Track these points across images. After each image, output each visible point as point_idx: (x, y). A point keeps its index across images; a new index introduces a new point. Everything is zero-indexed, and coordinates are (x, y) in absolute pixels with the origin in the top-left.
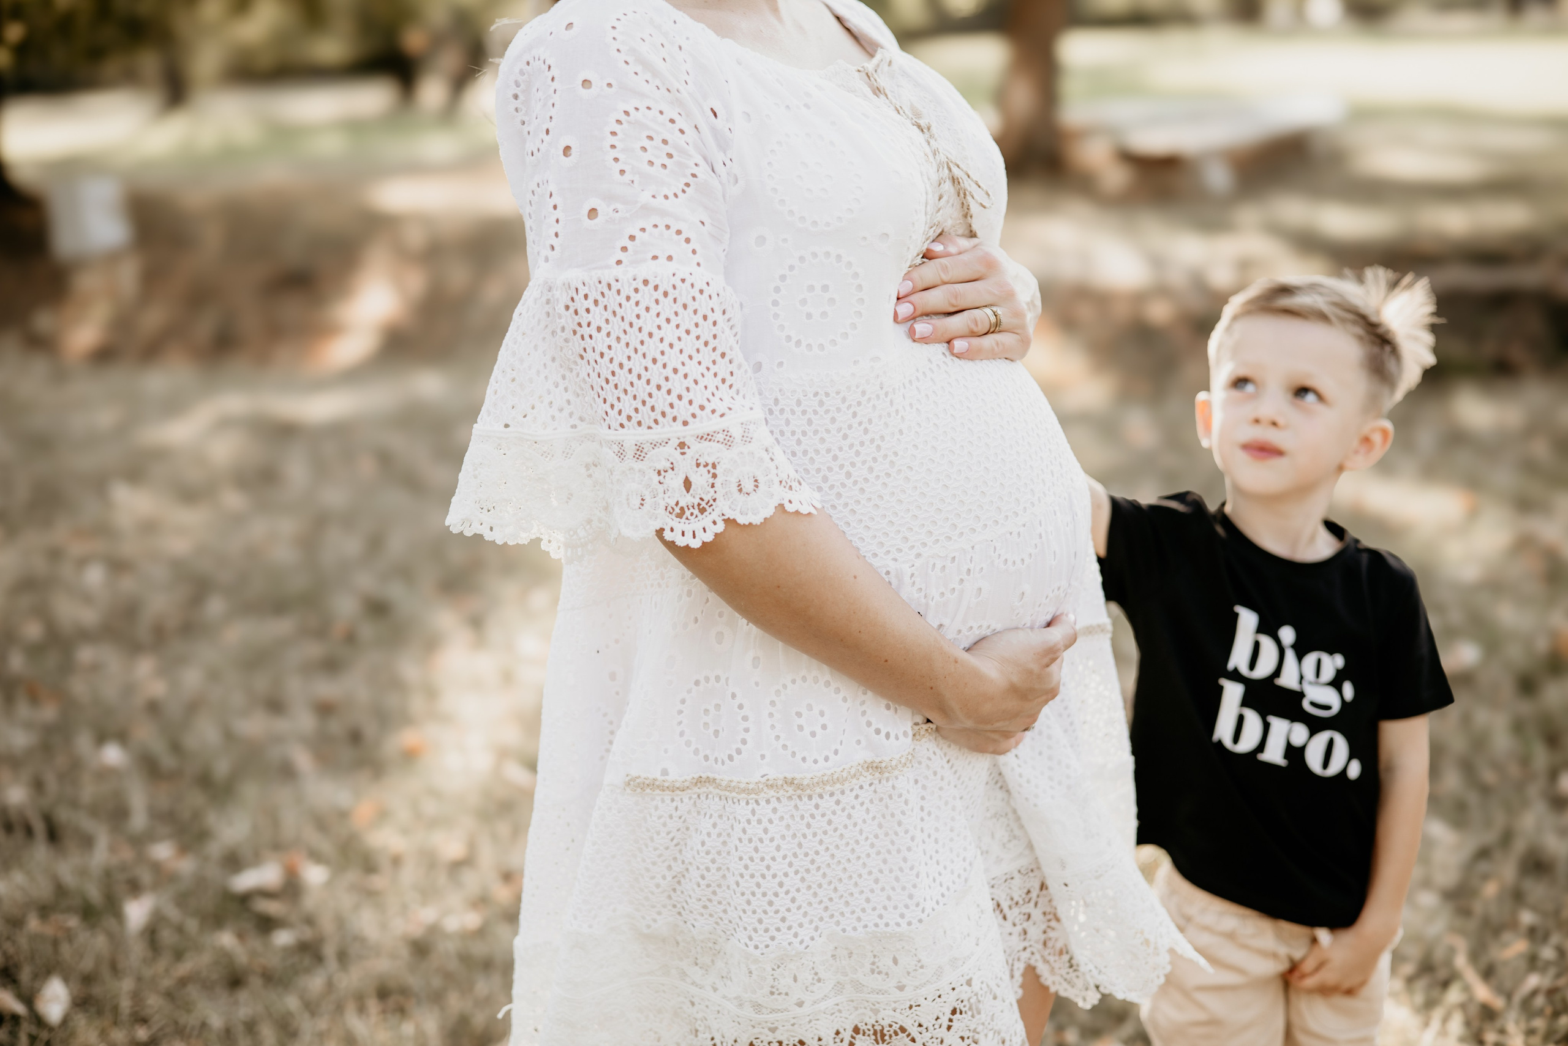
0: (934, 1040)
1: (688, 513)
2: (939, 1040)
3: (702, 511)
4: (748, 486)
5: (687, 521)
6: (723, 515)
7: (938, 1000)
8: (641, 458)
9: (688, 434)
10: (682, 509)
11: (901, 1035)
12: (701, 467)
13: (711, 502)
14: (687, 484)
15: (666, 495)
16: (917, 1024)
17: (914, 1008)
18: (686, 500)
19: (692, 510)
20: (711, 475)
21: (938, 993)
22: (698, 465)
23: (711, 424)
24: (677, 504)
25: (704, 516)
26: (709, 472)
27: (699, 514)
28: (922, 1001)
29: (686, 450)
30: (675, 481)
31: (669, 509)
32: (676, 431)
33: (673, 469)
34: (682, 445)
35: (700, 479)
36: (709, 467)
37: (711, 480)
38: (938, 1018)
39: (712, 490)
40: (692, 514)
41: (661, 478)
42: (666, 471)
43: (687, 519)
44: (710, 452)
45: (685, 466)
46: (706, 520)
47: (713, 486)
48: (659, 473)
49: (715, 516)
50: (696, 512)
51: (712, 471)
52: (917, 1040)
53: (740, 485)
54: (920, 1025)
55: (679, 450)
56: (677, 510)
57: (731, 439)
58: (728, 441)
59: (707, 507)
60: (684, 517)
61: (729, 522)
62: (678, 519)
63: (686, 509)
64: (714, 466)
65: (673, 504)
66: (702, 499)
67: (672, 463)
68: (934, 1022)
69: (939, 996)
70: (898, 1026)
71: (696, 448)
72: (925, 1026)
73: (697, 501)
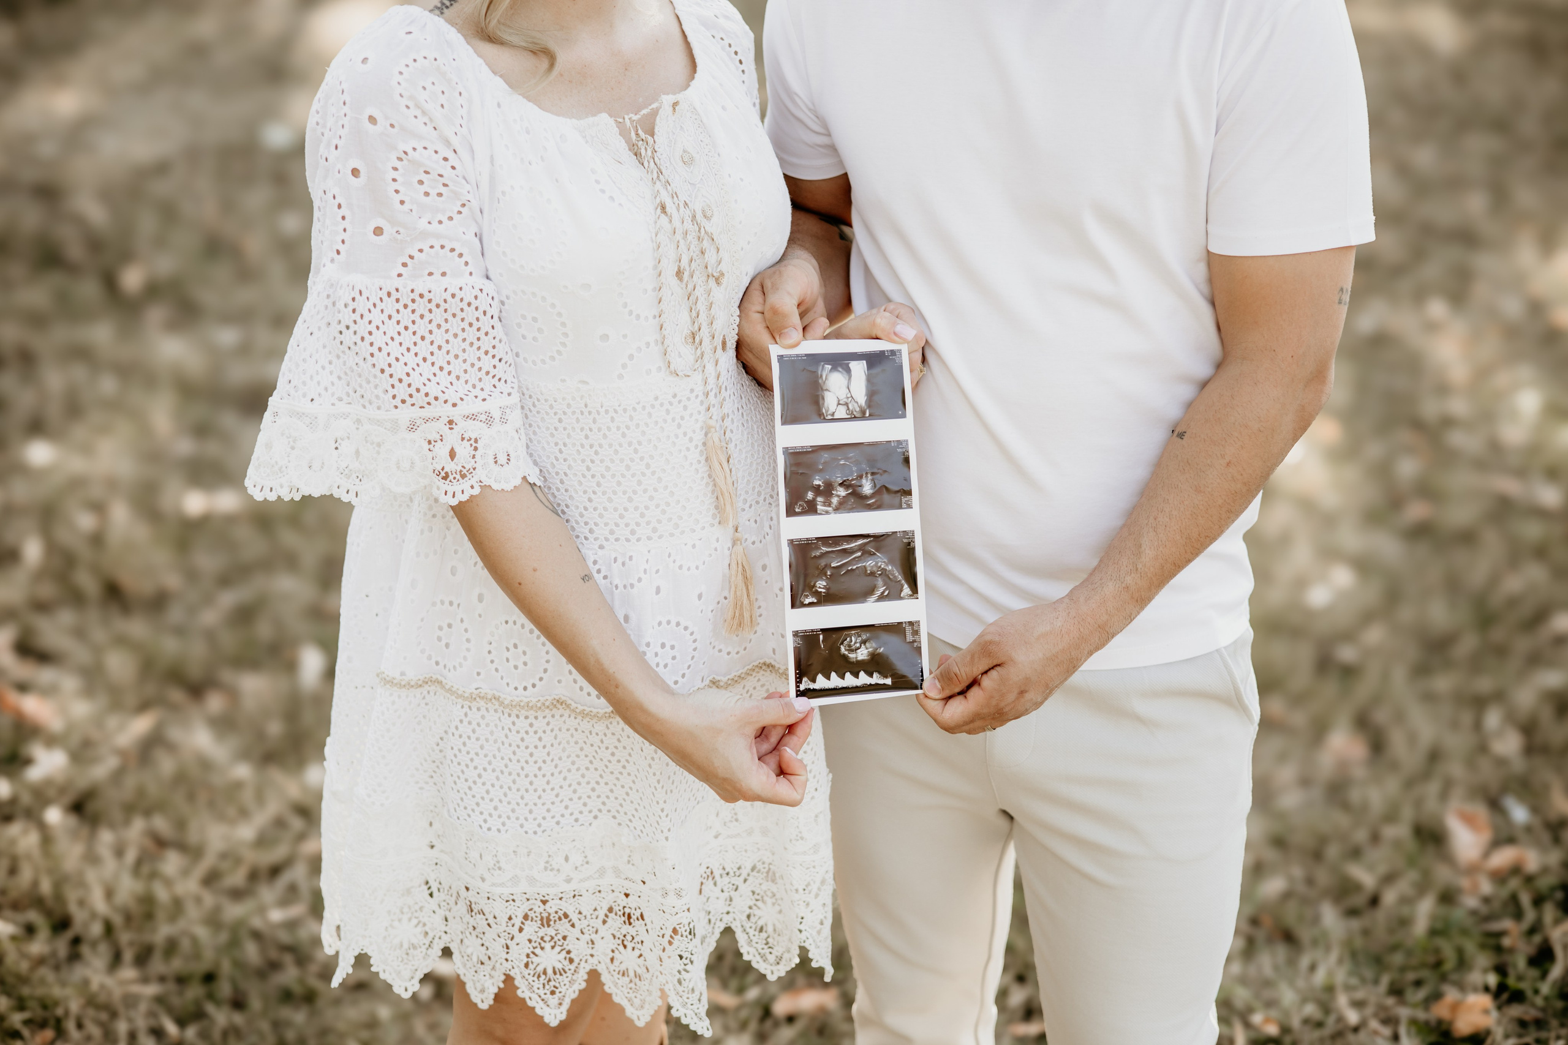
0: (590, 928)
1: (451, 477)
2: (595, 930)
3: (463, 476)
4: (502, 459)
5: (450, 483)
6: (480, 481)
7: (598, 894)
8: (413, 430)
9: (456, 414)
10: (446, 473)
11: (564, 920)
12: (465, 441)
13: (472, 470)
14: (452, 454)
15: (434, 462)
16: (577, 911)
17: (577, 897)
18: (450, 466)
19: (454, 475)
20: (473, 448)
21: (599, 889)
22: (463, 439)
23: (477, 407)
24: (443, 469)
25: (464, 481)
26: (471, 445)
27: (460, 479)
28: (583, 892)
29: (454, 426)
30: (442, 450)
31: (436, 472)
32: (447, 411)
33: (442, 440)
34: (451, 422)
35: (464, 451)
36: (472, 442)
37: (473, 452)
38: (595, 910)
39: (473, 461)
40: (455, 478)
41: (431, 446)
42: (435, 442)
43: (450, 481)
44: (473, 429)
45: (452, 439)
46: (465, 485)
47: (474, 457)
48: (430, 442)
49: (473, 482)
50: (458, 477)
51: (474, 445)
52: (576, 925)
53: (496, 458)
54: (580, 913)
55: (448, 426)
56: (443, 474)
57: (492, 419)
58: (489, 421)
59: (467, 474)
60: (448, 479)
61: (485, 488)
62: (444, 481)
63: (450, 474)
64: (476, 441)
65: (440, 469)
66: (463, 467)
67: (441, 436)
68: (592, 912)
69: (600, 891)
70: (562, 912)
71: (462, 425)
72: (584, 914)
73: (459, 468)
